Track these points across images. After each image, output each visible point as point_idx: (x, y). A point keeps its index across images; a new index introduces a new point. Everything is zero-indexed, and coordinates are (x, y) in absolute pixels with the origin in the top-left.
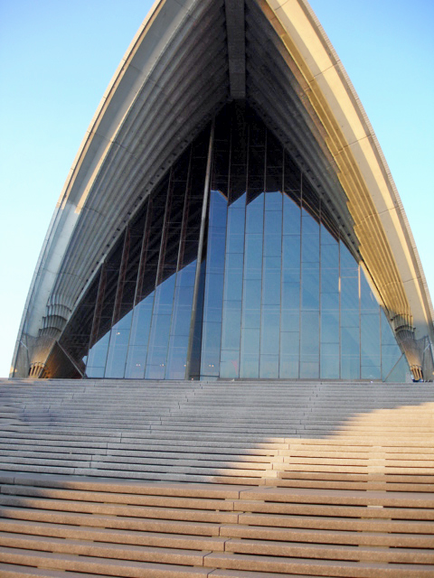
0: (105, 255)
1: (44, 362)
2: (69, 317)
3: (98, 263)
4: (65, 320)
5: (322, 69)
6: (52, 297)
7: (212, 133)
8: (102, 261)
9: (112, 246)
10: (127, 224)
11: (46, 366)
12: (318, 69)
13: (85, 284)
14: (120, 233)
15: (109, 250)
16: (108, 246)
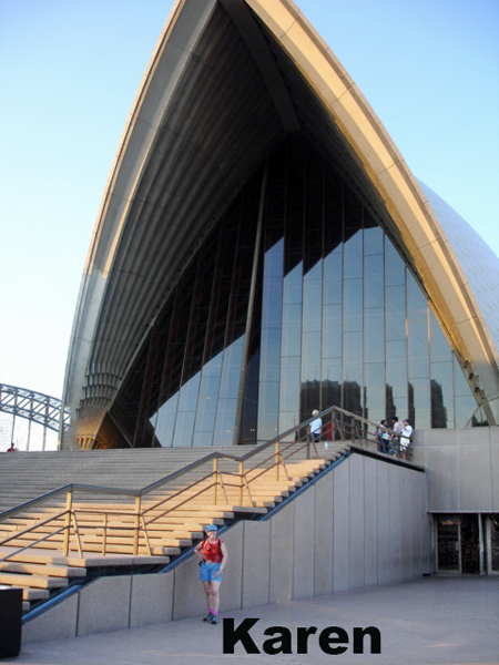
0: (155, 317)
1: (95, 434)
2: (119, 385)
3: (147, 326)
4: (114, 388)
5: (338, 95)
6: (91, 367)
7: (265, 175)
8: (152, 324)
9: (162, 307)
10: (177, 282)
11: (97, 437)
12: (334, 96)
13: (135, 349)
14: (169, 293)
15: (159, 311)
16: (158, 307)
